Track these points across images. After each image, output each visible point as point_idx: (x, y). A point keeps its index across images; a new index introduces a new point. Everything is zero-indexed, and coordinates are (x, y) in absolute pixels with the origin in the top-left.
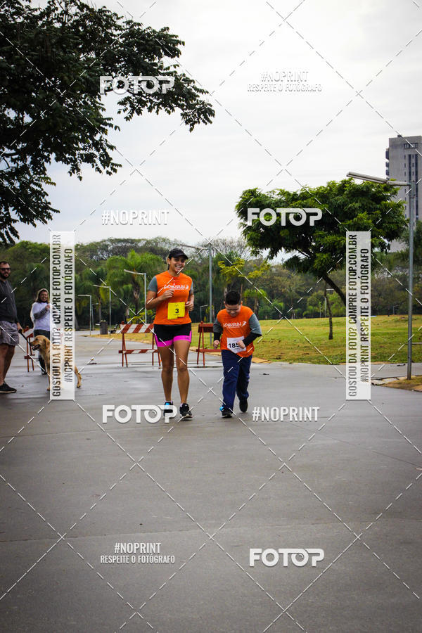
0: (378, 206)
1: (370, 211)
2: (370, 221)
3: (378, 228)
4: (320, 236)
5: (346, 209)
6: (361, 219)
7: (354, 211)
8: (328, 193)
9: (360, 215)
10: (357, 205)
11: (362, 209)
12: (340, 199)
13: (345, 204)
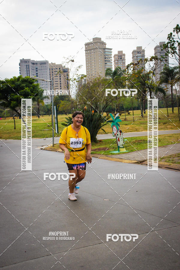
0: (31, 85)
1: (29, 87)
2: (29, 90)
3: (32, 93)
4: (12, 95)
5: (21, 86)
6: (26, 90)
7: (23, 87)
8: (15, 81)
9: (26, 88)
10: (24, 85)
11: (26, 86)
12: (19, 83)
13: (20, 85)
